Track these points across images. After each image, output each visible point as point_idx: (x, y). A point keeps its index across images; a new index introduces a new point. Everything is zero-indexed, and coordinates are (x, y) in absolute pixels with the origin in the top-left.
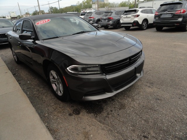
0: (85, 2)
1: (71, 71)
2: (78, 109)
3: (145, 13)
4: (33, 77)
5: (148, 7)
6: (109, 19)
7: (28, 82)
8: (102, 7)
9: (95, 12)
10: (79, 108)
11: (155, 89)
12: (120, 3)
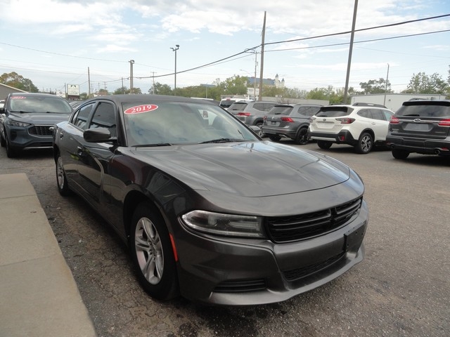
0: (233, 81)
1: (191, 225)
2: (193, 325)
3: (366, 116)
4: (92, 231)
5: (375, 105)
6: (284, 121)
7: (80, 241)
8: (268, 96)
9: (253, 104)
10: (194, 323)
11: (395, 299)
12: (309, 91)
